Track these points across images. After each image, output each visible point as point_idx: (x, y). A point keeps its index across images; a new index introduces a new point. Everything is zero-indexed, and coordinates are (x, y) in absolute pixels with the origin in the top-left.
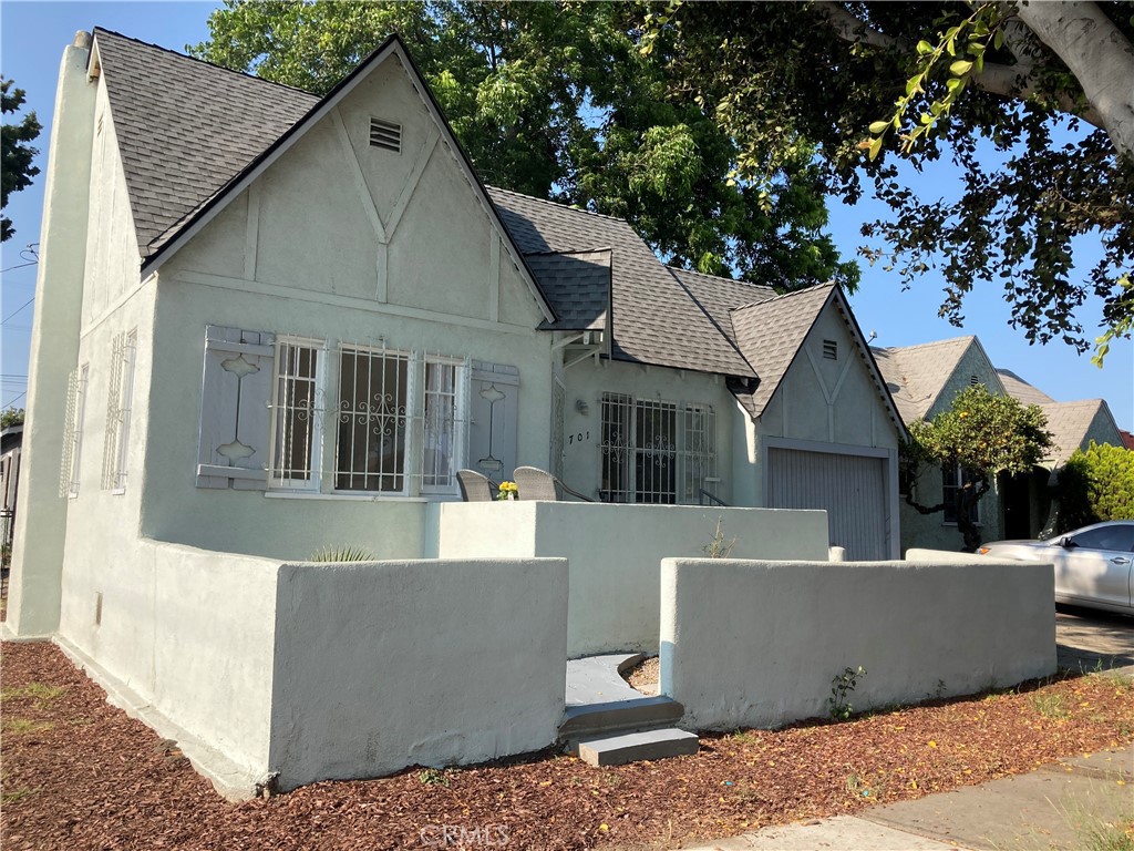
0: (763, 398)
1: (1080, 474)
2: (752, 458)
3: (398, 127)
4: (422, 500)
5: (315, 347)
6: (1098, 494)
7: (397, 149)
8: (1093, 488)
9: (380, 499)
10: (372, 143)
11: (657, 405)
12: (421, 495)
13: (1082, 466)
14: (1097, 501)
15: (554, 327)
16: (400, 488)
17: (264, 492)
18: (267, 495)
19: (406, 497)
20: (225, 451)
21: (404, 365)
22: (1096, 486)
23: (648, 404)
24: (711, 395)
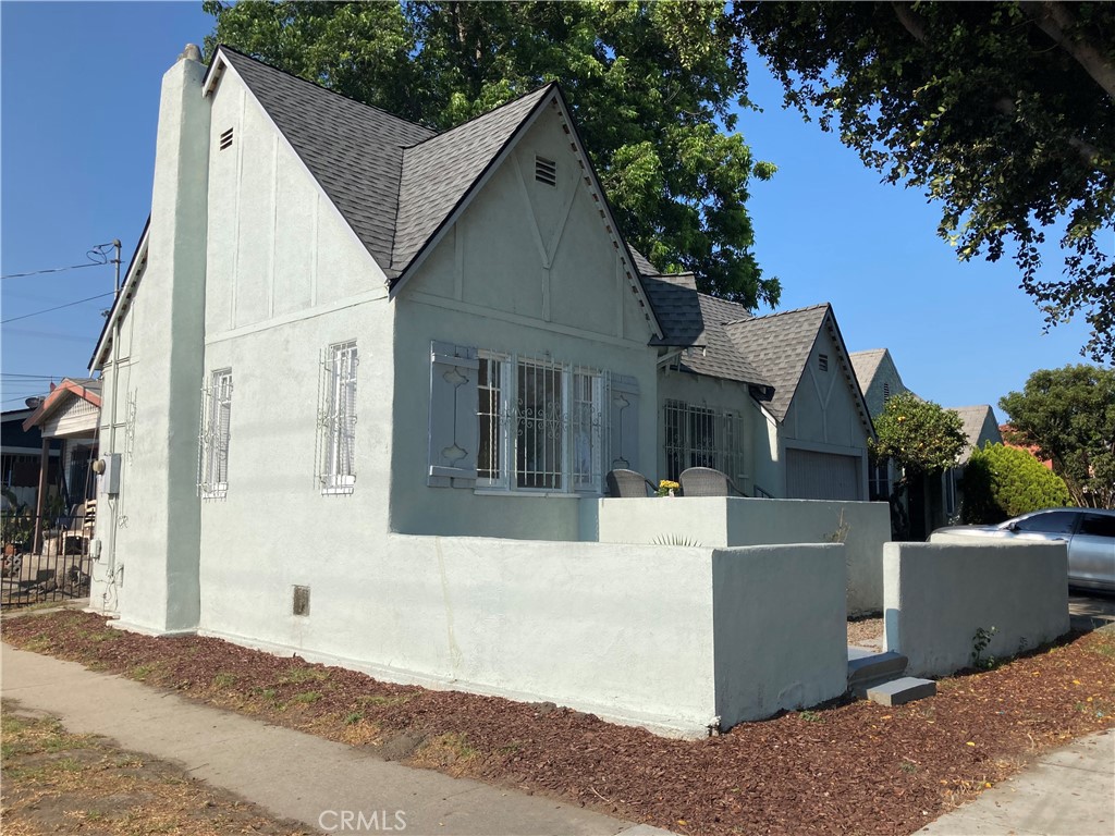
0: (783, 405)
1: (983, 469)
2: (774, 456)
3: (553, 164)
4: (577, 496)
5: (500, 360)
6: (999, 486)
7: (553, 184)
8: (994, 480)
9: (550, 495)
10: (537, 178)
11: (704, 411)
12: (576, 492)
13: (984, 462)
14: (997, 492)
15: (663, 343)
16: (558, 486)
17: (473, 489)
18: (476, 492)
19: (564, 493)
20: (447, 453)
21: (558, 375)
22: (997, 479)
23: (699, 410)
24: (740, 400)
